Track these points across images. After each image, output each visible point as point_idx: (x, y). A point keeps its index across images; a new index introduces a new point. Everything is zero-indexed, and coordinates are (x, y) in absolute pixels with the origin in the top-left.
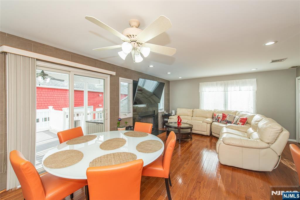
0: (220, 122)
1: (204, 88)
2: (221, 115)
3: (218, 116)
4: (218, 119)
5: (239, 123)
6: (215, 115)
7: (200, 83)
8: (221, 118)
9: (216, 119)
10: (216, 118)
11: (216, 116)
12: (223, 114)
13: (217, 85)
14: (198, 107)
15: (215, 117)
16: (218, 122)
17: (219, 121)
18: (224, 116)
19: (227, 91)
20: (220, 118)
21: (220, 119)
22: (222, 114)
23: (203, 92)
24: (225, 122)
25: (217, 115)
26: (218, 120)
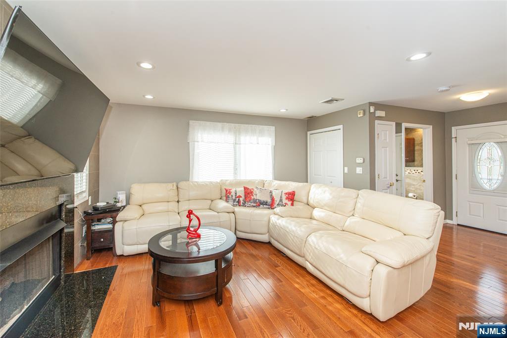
0: (244, 205)
1: (199, 135)
2: (241, 191)
3: (236, 193)
4: (237, 199)
5: (287, 201)
6: (230, 193)
7: (191, 122)
8: (243, 195)
9: (234, 201)
10: (234, 198)
11: (233, 194)
12: (245, 188)
13: (223, 129)
14: (187, 178)
15: (230, 196)
16: (240, 206)
17: (242, 204)
18: (248, 193)
19: (240, 144)
20: (240, 197)
21: (241, 199)
22: (243, 189)
23: (198, 142)
24: (252, 204)
25: (233, 191)
26: (239, 202)
